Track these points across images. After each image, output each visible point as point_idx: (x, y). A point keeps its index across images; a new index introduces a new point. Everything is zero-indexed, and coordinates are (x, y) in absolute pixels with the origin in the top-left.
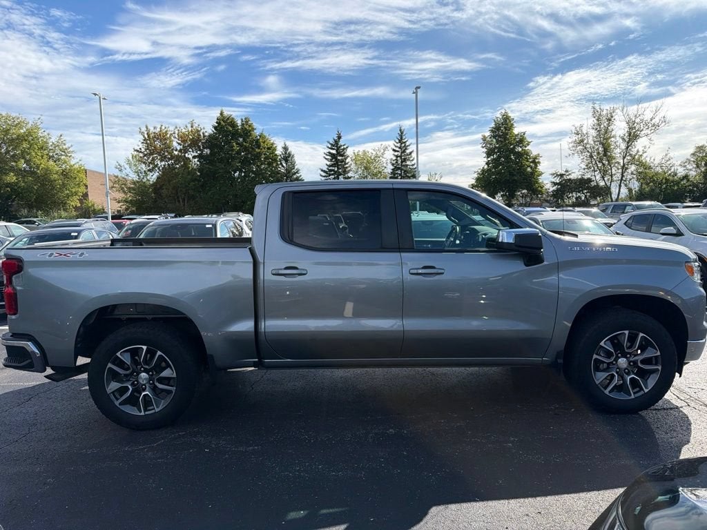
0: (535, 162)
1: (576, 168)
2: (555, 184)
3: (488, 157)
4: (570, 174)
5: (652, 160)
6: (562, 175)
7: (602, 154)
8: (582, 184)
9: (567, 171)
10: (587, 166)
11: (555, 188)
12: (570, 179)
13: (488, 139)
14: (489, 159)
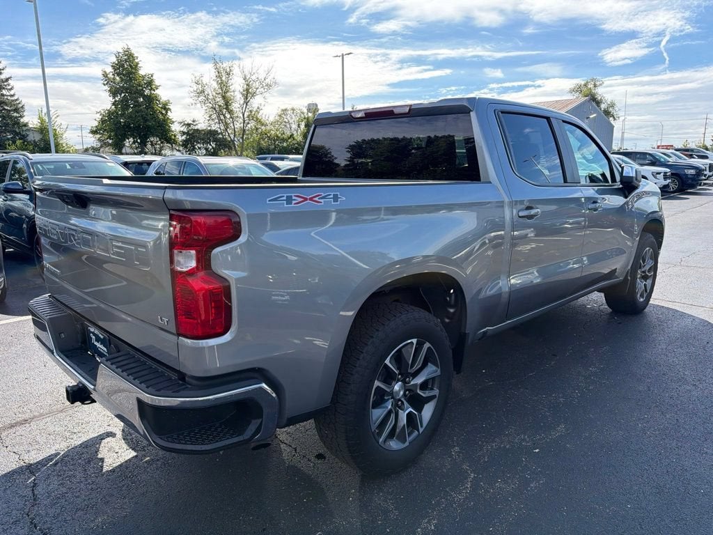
0: (165, 107)
1: (202, 118)
2: (184, 133)
3: (114, 97)
4: (197, 124)
5: (267, 118)
6: (189, 125)
7: (223, 107)
8: (210, 135)
9: (194, 121)
10: (210, 117)
11: (184, 137)
12: (198, 130)
13: (111, 76)
14: (117, 99)
